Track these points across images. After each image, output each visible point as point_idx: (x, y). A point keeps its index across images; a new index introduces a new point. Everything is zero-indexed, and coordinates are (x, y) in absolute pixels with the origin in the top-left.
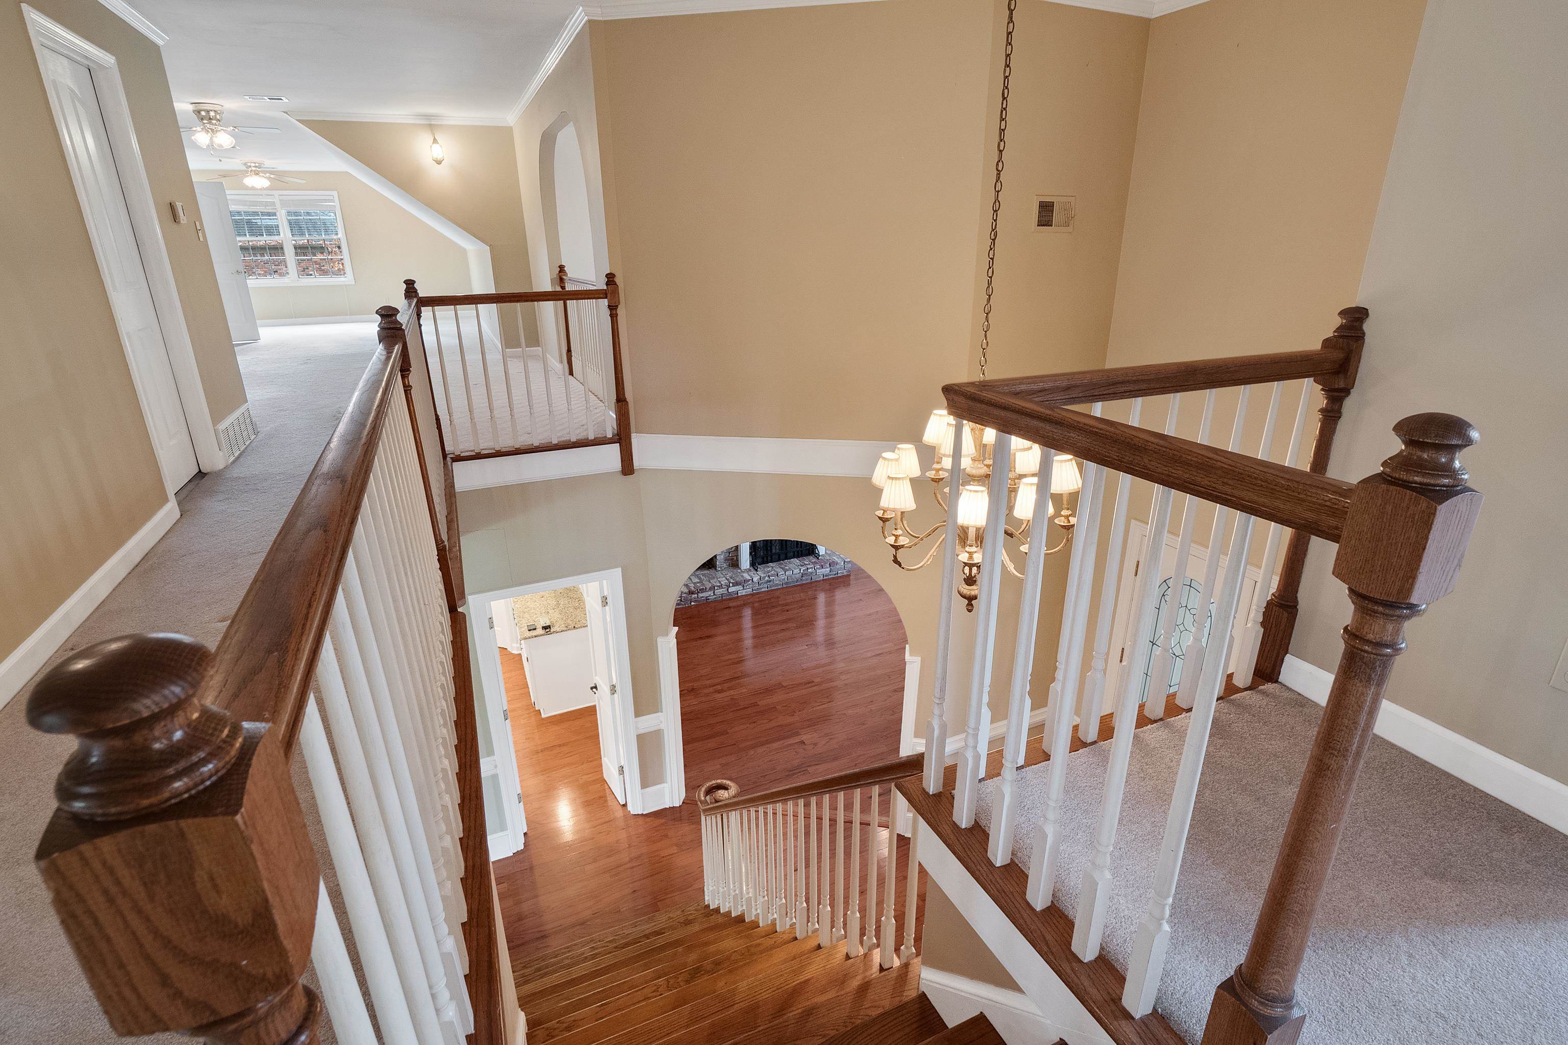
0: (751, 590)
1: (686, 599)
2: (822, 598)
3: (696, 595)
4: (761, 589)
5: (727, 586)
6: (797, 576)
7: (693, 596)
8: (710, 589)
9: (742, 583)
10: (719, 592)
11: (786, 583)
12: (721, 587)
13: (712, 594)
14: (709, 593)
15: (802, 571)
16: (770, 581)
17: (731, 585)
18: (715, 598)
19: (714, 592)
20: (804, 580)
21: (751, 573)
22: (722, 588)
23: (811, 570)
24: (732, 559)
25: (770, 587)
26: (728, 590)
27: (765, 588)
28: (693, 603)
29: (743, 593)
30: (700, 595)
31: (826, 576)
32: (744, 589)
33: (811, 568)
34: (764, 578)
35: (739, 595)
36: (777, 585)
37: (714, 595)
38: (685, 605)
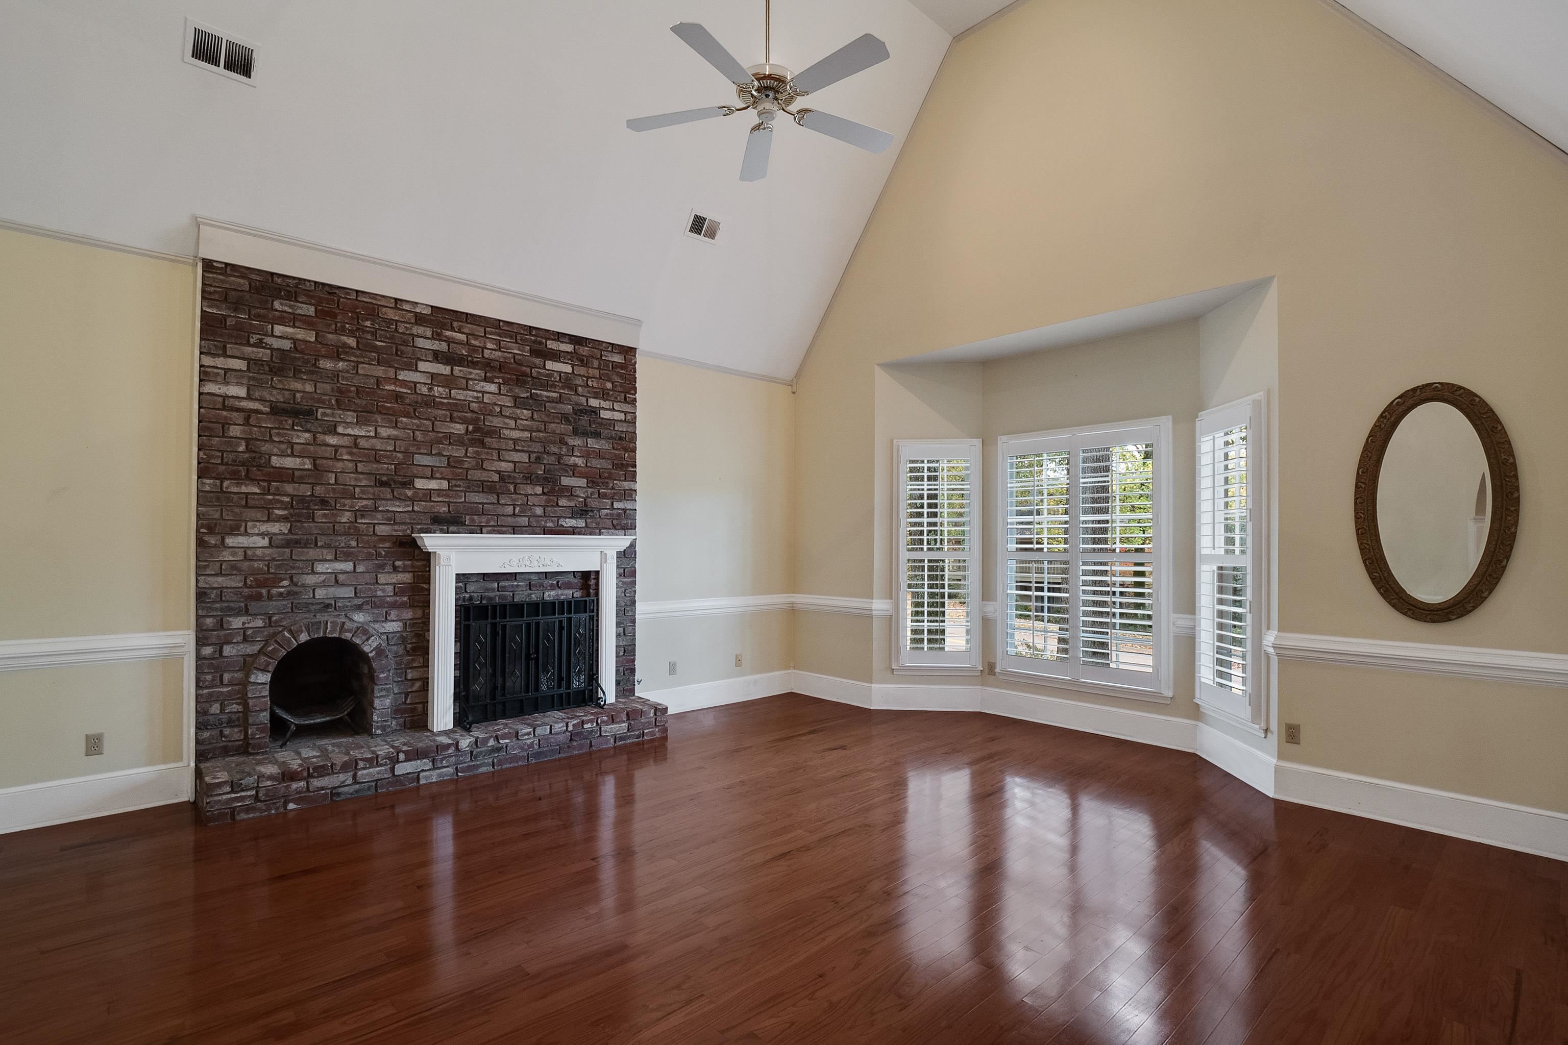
0: (451, 770)
1: (272, 796)
2: (608, 789)
3: (302, 784)
4: (478, 767)
5: (390, 759)
6: (561, 738)
7: (294, 785)
8: (345, 767)
9: (434, 753)
10: (367, 774)
11: (537, 755)
12: (373, 761)
13: (350, 781)
14: (342, 777)
15: (570, 728)
16: (499, 749)
17: (402, 756)
18: (357, 791)
19: (354, 776)
20: (574, 748)
21: (457, 736)
22: (378, 765)
23: (589, 725)
24: (413, 710)
25: (500, 763)
26: (392, 770)
27: (487, 765)
28: (291, 806)
29: (434, 776)
30: (316, 783)
31: (621, 739)
32: (434, 768)
33: (591, 721)
34: (485, 741)
35: (422, 782)
36: (515, 758)
37: (355, 782)
38: (268, 809)
